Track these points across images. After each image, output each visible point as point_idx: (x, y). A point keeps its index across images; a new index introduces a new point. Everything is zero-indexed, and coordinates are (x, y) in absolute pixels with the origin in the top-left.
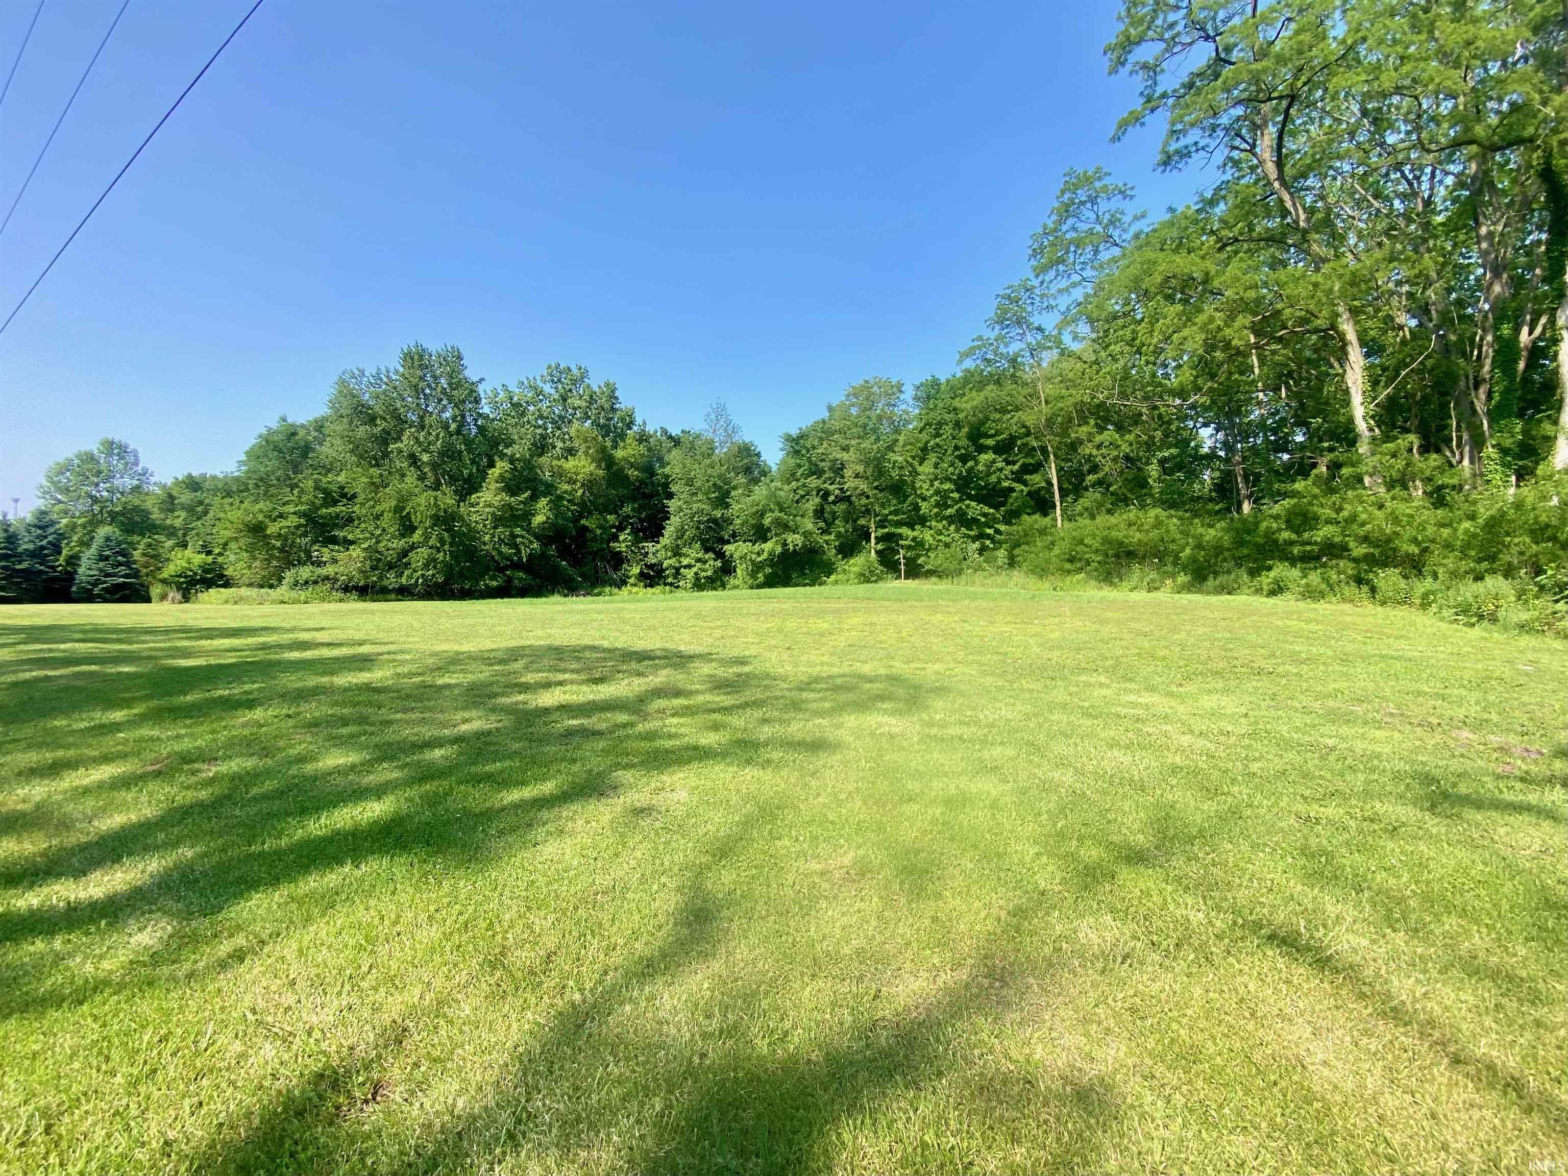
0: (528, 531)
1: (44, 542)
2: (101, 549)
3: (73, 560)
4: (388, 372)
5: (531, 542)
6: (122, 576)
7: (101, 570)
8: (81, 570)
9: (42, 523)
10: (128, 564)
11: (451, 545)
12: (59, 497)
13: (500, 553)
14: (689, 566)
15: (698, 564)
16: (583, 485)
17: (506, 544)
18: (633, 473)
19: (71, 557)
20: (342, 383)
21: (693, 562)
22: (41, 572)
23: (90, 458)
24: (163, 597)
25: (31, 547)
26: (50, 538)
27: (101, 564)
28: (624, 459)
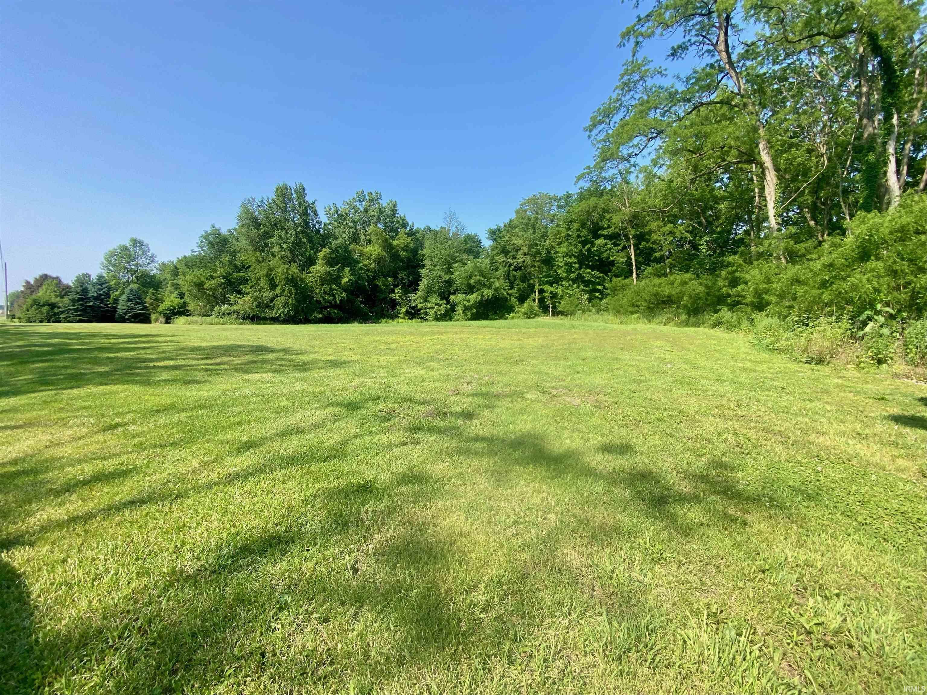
0: (340, 288)
1: (101, 292)
2: (128, 296)
3: (116, 301)
4: (268, 199)
5: (342, 293)
6: (139, 310)
7: (128, 306)
8: (119, 306)
9: (101, 281)
10: (142, 303)
11: (296, 294)
12: (112, 268)
13: (324, 299)
14: (432, 308)
15: (436, 307)
16: (375, 261)
17: (328, 294)
18: (403, 254)
19: (115, 300)
20: (244, 206)
21: (433, 305)
22: (101, 307)
23: (125, 248)
24: (157, 320)
25: (95, 294)
26: (104, 290)
27: (129, 304)
28: (398, 245)
